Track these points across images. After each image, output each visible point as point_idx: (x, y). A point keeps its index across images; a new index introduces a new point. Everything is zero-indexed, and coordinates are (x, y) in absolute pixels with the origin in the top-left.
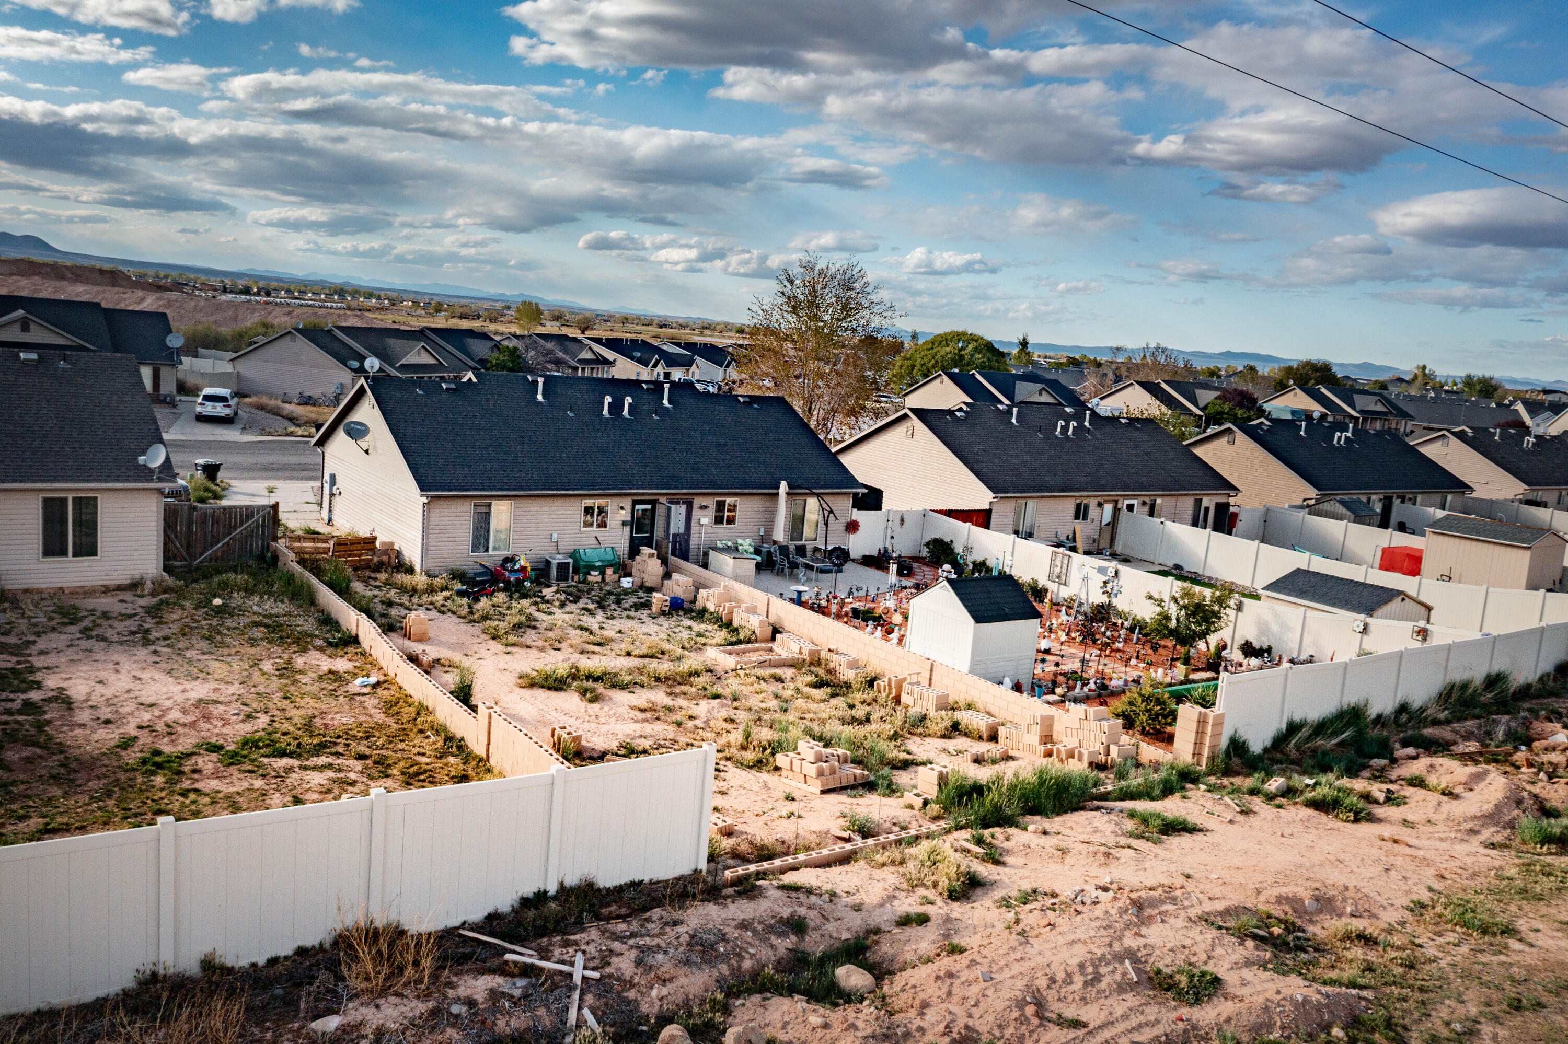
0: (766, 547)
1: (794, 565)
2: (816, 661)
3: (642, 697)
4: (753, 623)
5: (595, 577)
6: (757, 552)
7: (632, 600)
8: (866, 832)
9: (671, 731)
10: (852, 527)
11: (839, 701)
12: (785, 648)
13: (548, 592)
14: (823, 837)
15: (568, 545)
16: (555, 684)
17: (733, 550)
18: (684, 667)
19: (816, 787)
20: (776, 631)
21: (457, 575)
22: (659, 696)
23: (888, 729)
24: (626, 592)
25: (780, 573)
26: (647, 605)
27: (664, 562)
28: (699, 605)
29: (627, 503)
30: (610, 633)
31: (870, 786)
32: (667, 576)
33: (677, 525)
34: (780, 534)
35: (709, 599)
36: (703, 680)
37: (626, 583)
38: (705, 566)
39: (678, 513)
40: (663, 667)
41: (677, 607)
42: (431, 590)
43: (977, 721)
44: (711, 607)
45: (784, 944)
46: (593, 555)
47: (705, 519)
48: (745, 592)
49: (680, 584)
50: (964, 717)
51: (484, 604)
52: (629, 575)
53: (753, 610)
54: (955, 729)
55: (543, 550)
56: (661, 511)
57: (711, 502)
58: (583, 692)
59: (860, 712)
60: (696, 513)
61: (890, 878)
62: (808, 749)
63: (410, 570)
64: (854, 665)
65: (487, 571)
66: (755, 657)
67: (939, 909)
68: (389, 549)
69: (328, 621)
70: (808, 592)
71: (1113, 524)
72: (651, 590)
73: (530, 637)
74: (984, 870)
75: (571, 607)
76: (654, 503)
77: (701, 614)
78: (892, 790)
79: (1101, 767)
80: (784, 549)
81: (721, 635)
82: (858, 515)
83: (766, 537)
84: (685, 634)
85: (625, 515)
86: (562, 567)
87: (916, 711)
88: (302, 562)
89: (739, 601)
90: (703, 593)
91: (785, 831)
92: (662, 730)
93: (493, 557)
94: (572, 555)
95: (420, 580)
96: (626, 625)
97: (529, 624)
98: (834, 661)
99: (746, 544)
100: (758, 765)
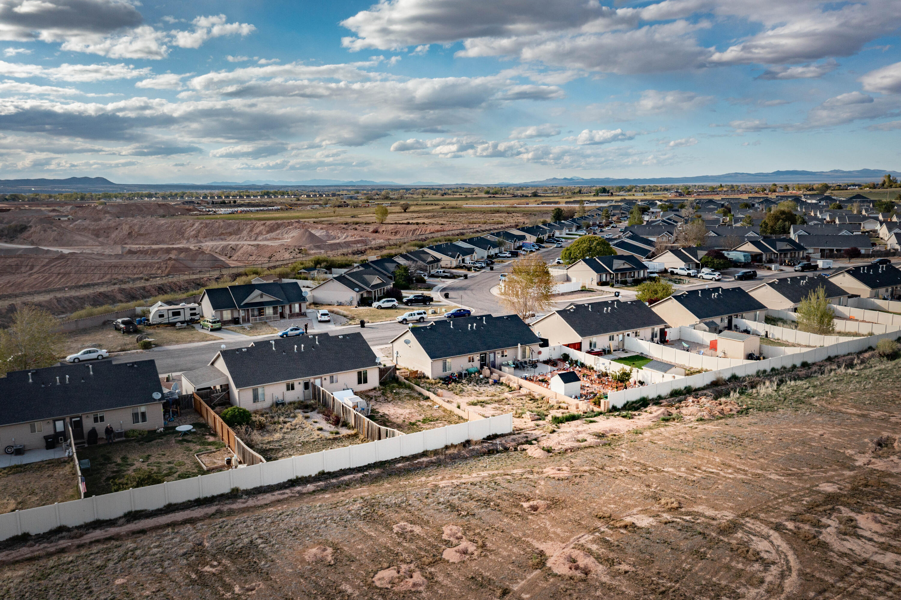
0: (516, 362)
1: (524, 367)
2: (530, 394)
3: (494, 405)
4: (514, 385)
5: (473, 375)
6: (514, 364)
7: (484, 381)
8: (538, 426)
9: (501, 412)
10: (540, 353)
11: (535, 403)
12: (523, 391)
13: (464, 381)
14: (531, 427)
15: (465, 368)
16: (474, 404)
17: (508, 365)
18: (501, 398)
19: (530, 420)
20: (520, 387)
21: (441, 379)
22: (496, 405)
23: (545, 408)
24: (482, 379)
25: (520, 369)
26: (488, 382)
27: (489, 369)
28: (501, 381)
29: (479, 355)
30: (482, 391)
31: (540, 419)
32: (491, 373)
33: (492, 359)
34: (519, 358)
35: (503, 380)
36: (505, 401)
37: (481, 376)
38: (501, 370)
39: (492, 355)
40: (496, 398)
41: (496, 382)
42: (436, 383)
43: (564, 405)
44: (504, 382)
45: (525, 439)
46: (472, 370)
47: (499, 356)
48: (512, 377)
49: (495, 376)
50: (562, 405)
51: (450, 386)
52: (481, 374)
53: (514, 383)
54: (560, 408)
55: (460, 370)
56: (487, 356)
57: (500, 352)
58: (481, 405)
59: (540, 405)
60: (497, 355)
61: (541, 431)
62: (528, 413)
63: (428, 378)
64: (539, 395)
65: (448, 377)
66: (516, 394)
67: (548, 434)
68: (421, 373)
69: (420, 394)
70: (527, 375)
71: (623, 340)
72: (488, 378)
73: (464, 393)
74: (556, 429)
75: (470, 385)
76: (485, 354)
77: (502, 384)
78: (544, 419)
79: (586, 413)
80: (521, 363)
81: (507, 389)
82: (541, 349)
83: (516, 359)
84: (499, 390)
85: (479, 358)
86: (465, 374)
87: (552, 404)
88: (405, 378)
89: (511, 381)
90: (501, 378)
91: (525, 427)
92: (498, 412)
93: (448, 373)
94: (467, 370)
95: (433, 381)
96: (485, 388)
97: (462, 391)
98: (534, 394)
99: (511, 362)
100: (519, 417)
